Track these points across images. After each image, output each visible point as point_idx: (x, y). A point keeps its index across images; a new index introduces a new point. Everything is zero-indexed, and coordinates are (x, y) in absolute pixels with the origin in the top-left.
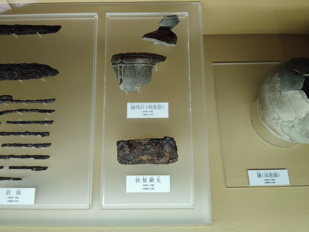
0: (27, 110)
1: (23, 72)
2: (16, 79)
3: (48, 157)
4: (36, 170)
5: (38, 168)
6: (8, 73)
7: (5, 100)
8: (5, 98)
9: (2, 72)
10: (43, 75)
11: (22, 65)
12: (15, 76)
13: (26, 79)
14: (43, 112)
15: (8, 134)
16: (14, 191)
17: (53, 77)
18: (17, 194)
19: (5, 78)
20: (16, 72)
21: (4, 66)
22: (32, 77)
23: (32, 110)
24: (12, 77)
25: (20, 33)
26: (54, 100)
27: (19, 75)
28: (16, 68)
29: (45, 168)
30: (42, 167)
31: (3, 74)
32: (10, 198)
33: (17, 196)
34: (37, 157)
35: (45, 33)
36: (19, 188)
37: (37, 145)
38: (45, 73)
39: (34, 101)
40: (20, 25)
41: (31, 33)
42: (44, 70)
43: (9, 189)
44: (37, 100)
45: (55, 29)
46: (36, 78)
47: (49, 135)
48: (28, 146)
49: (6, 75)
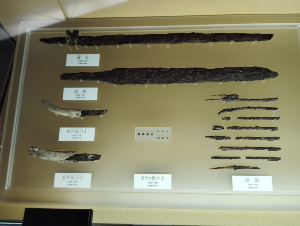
0: (255, 108)
1: (247, 75)
2: (241, 80)
3: (279, 149)
4: (271, 160)
5: (273, 159)
6: (234, 75)
7: (234, 99)
8: (234, 97)
9: (228, 74)
10: (266, 77)
11: (245, 68)
12: (240, 77)
13: (250, 81)
14: (269, 110)
15: (241, 128)
16: (252, 178)
17: (274, 78)
18: (256, 181)
19: (231, 80)
20: (241, 74)
21: (230, 69)
22: (256, 79)
23: (259, 108)
24: (237, 79)
25: (239, 40)
26: (277, 98)
27: (243, 77)
28: (240, 71)
29: (279, 159)
30: (276, 158)
31: (229, 76)
32: (250, 185)
33: (256, 183)
34: (270, 149)
35: (260, 40)
36: (257, 176)
37: (269, 139)
38: (267, 76)
39: (260, 100)
40: (237, 33)
41: (248, 40)
42: (266, 72)
43: (247, 177)
44: (262, 99)
45: (268, 37)
46: (260, 79)
47: (277, 130)
48: (261, 139)
49: (232, 77)
